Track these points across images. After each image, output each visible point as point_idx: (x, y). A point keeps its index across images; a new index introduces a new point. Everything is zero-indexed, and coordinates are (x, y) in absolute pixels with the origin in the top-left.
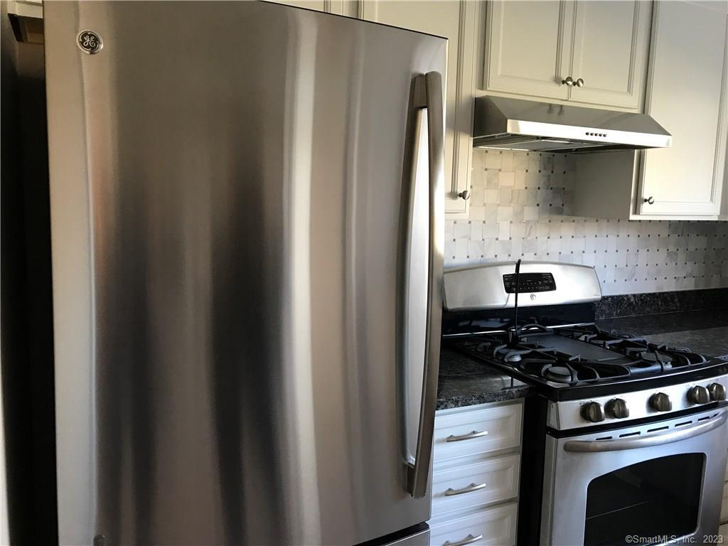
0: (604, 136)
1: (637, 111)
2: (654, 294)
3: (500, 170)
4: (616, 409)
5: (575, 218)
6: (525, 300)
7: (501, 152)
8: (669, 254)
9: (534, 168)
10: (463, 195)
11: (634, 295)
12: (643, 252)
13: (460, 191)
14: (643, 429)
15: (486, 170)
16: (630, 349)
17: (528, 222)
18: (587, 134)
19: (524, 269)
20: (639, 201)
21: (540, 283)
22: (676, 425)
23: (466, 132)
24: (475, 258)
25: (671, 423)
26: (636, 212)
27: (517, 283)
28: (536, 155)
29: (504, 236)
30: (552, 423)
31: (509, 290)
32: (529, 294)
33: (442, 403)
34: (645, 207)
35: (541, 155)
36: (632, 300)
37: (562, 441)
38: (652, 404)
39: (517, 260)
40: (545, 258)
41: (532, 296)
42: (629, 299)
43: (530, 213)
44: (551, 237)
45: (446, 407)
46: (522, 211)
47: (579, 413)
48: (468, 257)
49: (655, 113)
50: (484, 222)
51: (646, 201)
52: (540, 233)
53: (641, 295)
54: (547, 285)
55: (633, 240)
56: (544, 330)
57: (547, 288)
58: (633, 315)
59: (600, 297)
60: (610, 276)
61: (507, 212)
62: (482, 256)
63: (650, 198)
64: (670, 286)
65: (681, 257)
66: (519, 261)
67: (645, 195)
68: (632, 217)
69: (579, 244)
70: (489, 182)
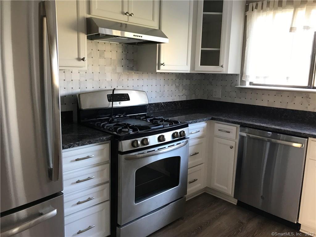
0: (141, 37)
1: (157, 28)
2: (171, 102)
3: (105, 51)
4: (144, 142)
5: (138, 72)
6: (117, 104)
7: (105, 43)
8: (176, 87)
9: (120, 51)
10: (83, 59)
11: (163, 103)
12: (166, 86)
13: (82, 57)
14: (156, 149)
15: (99, 50)
16: (154, 121)
17: (119, 73)
18: (134, 36)
19: (116, 92)
20: (160, 64)
21: (123, 98)
22: (168, 147)
23: (83, 32)
24: (96, 88)
25: (166, 146)
26: (159, 69)
27: (114, 97)
29: (109, 79)
30: (120, 149)
31: (109, 101)
32: (118, 102)
33: (72, 145)
34: (162, 67)
35: (122, 45)
36: (163, 104)
38: (159, 139)
39: (113, 88)
40: (127, 88)
41: (120, 103)
42: (161, 104)
43: (119, 69)
44: (129, 80)
45: (74, 147)
46: (116, 69)
47: (131, 144)
48: (93, 88)
49: (164, 30)
50: (99, 73)
51: (162, 64)
52: (124, 78)
53: (166, 102)
54: (127, 98)
55: (162, 82)
56: (126, 117)
57: (126, 99)
58: (164, 110)
59: (148, 103)
60: (154, 95)
61: (109, 69)
62: (99, 87)
63: (164, 63)
64: (177, 99)
65: (181, 88)
67: (162, 62)
68: (158, 71)
69: (141, 82)
70: (100, 56)
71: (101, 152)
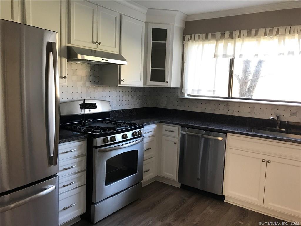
0: (108, 60)
1: (118, 53)
2: (128, 109)
3: (77, 69)
4: (113, 139)
5: (103, 86)
6: (87, 111)
7: (77, 64)
8: (132, 97)
9: (88, 69)
10: (65, 77)
11: (122, 110)
12: (124, 97)
13: (63, 76)
14: (121, 144)
15: (72, 69)
16: (118, 124)
17: (87, 87)
18: (102, 60)
19: (86, 102)
20: (120, 80)
21: (92, 106)
22: (130, 143)
23: (65, 57)
24: (70, 99)
25: (128, 142)
26: (120, 84)
27: (84, 106)
28: (88, 65)
29: (80, 92)
30: (95, 145)
31: (82, 109)
32: (88, 110)
33: (61, 141)
34: (122, 82)
35: (90, 65)
36: (122, 111)
37: (98, 149)
38: (123, 137)
39: (84, 99)
40: (94, 99)
41: (89, 110)
42: (121, 111)
43: (88, 84)
44: (95, 92)
45: (62, 143)
46: (85, 83)
47: (102, 141)
48: (67, 98)
49: (123, 55)
50: (72, 87)
51: (122, 80)
52: (91, 90)
53: (124, 110)
54: (94, 106)
55: (121, 93)
56: (94, 121)
57: (94, 107)
58: (122, 116)
59: (111, 110)
60: (115, 104)
61: (80, 83)
62: (72, 98)
63: (123, 80)
64: (132, 107)
65: (135, 97)
66: (85, 99)
67: (122, 79)
68: (119, 85)
69: (104, 94)
70: (73, 73)
71: (80, 147)
